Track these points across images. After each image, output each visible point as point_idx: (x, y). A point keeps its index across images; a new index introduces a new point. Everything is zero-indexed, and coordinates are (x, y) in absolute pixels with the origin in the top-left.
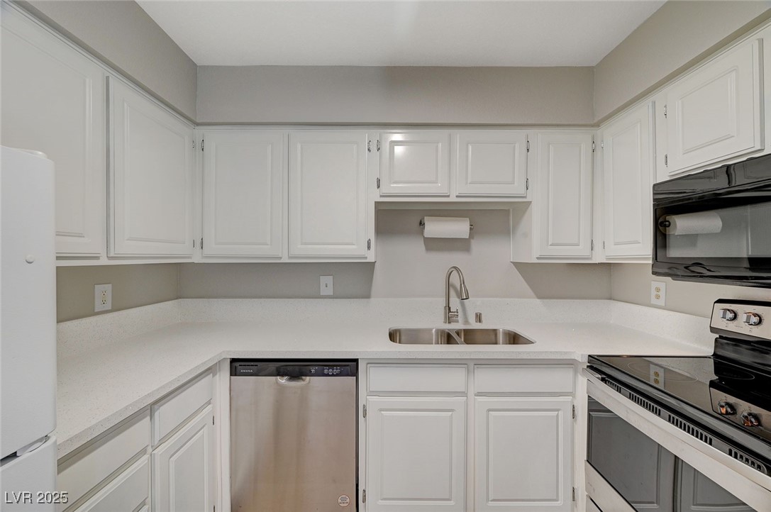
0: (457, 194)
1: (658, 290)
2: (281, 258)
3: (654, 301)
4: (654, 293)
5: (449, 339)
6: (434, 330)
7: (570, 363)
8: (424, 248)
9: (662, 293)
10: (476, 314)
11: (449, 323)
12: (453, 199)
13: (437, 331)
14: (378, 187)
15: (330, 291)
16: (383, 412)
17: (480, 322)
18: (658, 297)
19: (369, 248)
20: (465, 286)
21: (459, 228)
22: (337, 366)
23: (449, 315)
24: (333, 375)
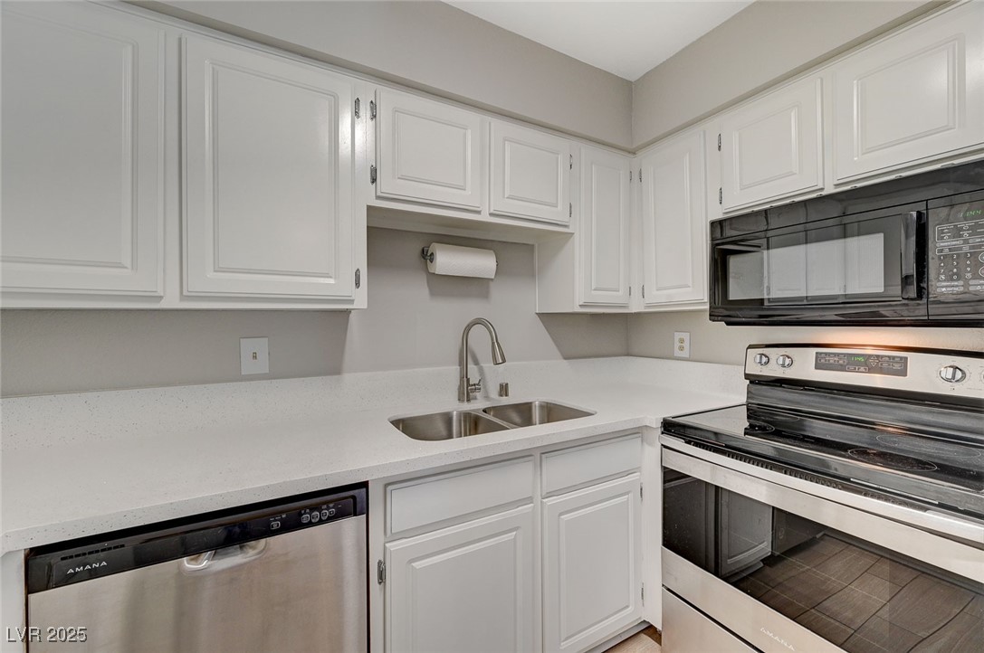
0: (492, 211)
1: (682, 341)
2: (161, 297)
3: (678, 353)
4: (677, 345)
5: (474, 424)
6: (455, 412)
7: (638, 432)
8: (426, 291)
9: (686, 345)
10: (501, 386)
11: (468, 400)
12: (484, 217)
13: (460, 414)
14: (374, 180)
15: (262, 366)
16: (413, 564)
17: (507, 395)
18: (681, 348)
19: (358, 284)
20: (498, 343)
21: (481, 264)
22: (327, 503)
23: (467, 390)
24: (321, 522)
